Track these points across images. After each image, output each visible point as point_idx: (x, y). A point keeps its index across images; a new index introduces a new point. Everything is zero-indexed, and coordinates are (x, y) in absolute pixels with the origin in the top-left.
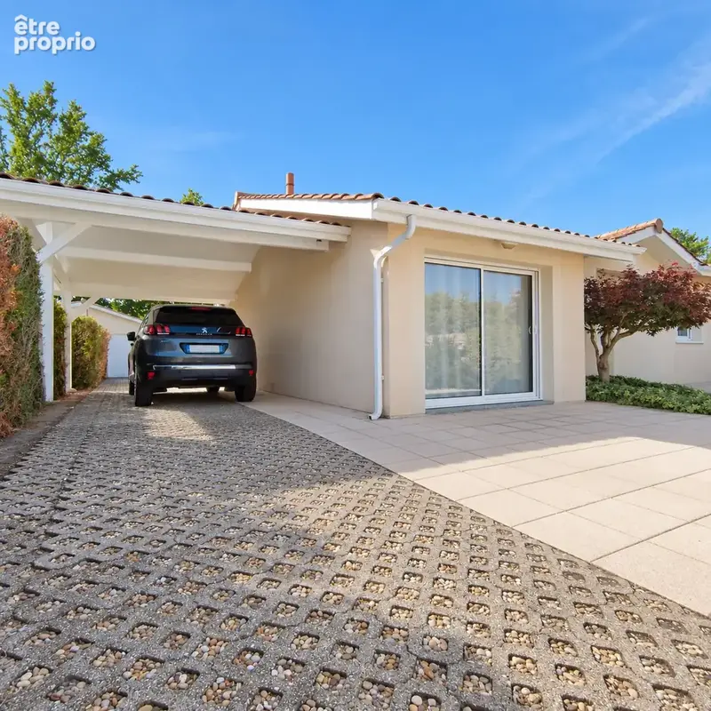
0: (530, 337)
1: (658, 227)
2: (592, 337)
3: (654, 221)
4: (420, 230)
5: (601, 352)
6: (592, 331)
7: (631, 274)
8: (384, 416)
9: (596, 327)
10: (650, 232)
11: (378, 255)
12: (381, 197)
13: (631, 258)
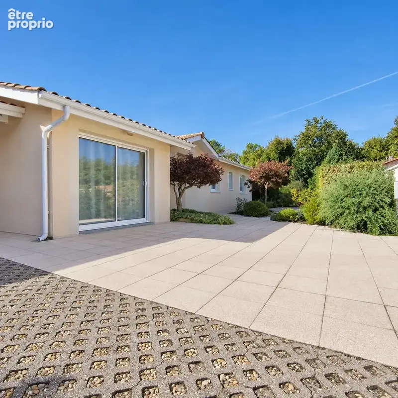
0: (144, 187)
1: (202, 136)
2: (174, 188)
3: (201, 133)
4: (72, 116)
5: (178, 196)
6: (174, 185)
7: (190, 157)
8: (50, 238)
9: (176, 183)
10: (199, 138)
11: (44, 129)
12: (45, 90)
13: (190, 149)
